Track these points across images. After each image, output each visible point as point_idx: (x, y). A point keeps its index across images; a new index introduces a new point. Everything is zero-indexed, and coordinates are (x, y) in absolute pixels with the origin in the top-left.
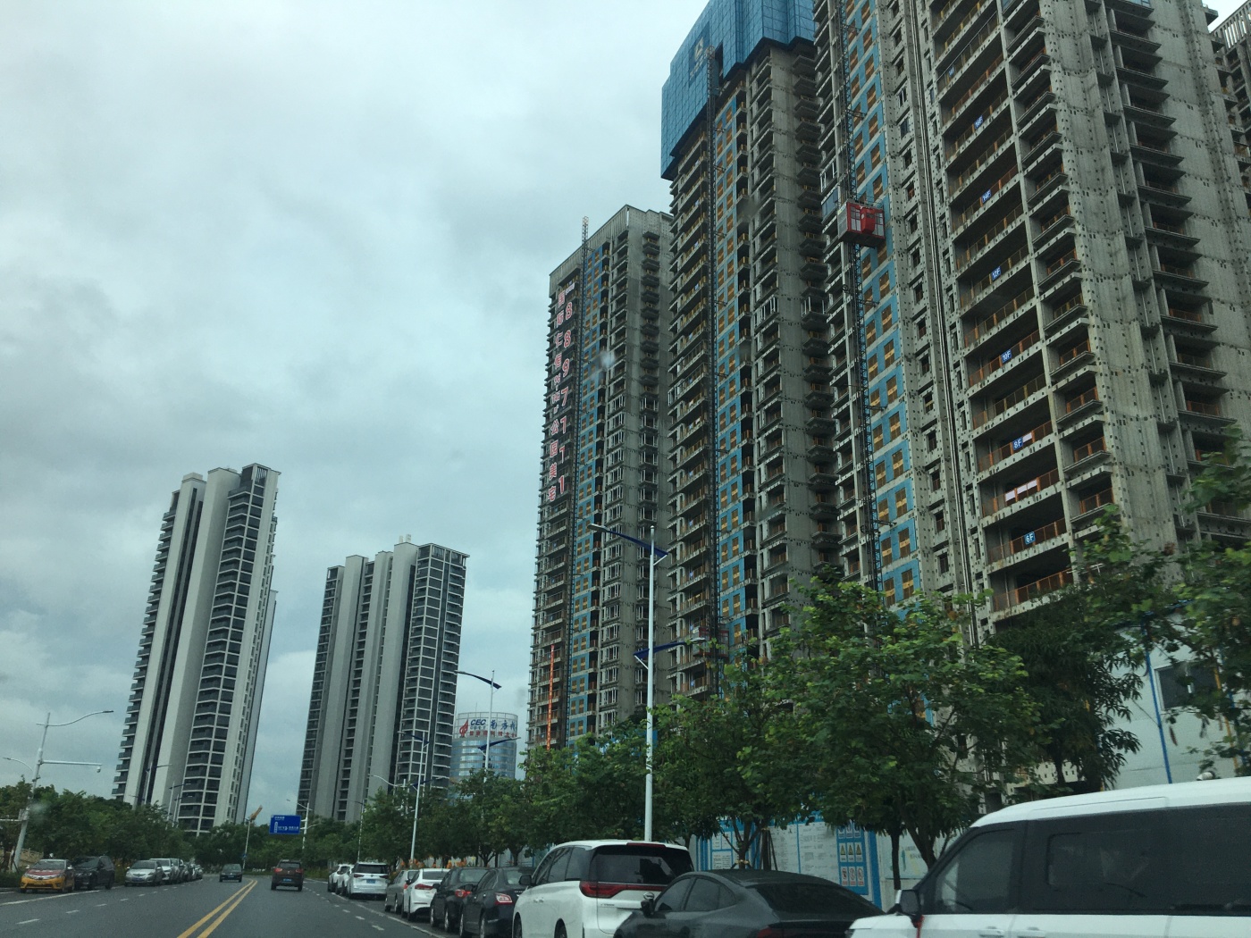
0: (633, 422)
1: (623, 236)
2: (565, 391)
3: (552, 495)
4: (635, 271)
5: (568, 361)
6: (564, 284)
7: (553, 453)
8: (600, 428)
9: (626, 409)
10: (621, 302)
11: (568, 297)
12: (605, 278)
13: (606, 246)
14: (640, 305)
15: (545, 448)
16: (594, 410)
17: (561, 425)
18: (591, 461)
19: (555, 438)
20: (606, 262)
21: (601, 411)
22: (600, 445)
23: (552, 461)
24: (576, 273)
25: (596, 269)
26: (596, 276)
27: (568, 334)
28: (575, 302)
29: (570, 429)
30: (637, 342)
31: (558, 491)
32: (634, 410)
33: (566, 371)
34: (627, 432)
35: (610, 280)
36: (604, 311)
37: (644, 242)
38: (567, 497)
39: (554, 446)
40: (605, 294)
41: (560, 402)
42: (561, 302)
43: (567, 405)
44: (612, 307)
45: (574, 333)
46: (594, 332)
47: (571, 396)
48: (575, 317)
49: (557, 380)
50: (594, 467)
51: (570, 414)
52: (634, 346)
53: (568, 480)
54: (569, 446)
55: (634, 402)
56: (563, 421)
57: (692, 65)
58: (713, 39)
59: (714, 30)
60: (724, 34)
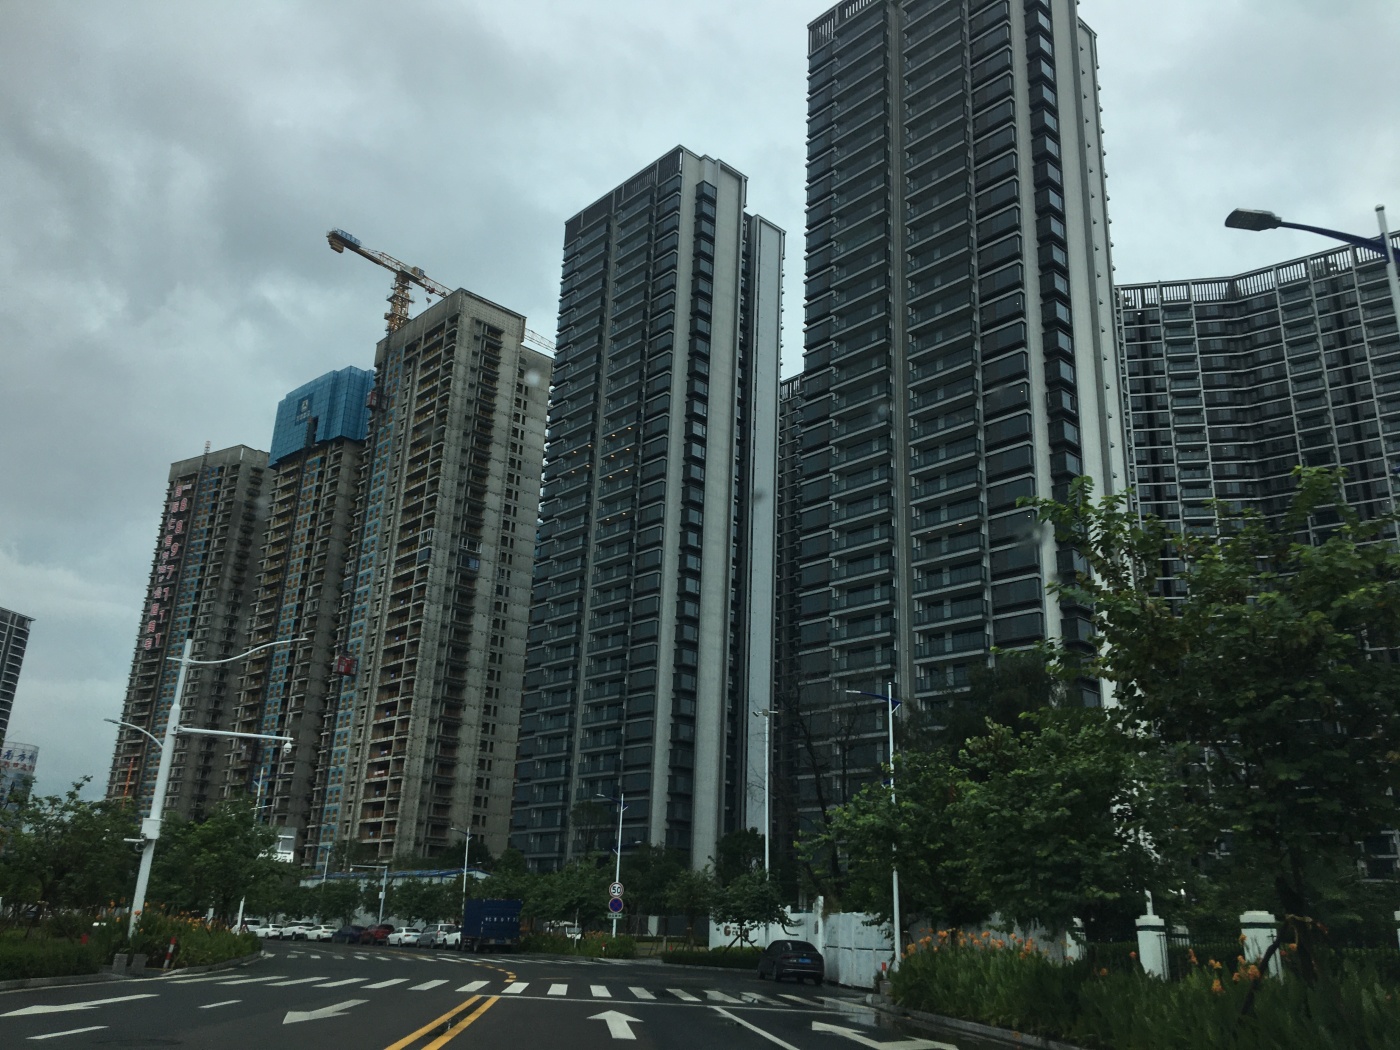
0: (221, 610)
1: (236, 467)
2: (171, 568)
3: (148, 644)
4: (241, 496)
5: (177, 545)
6: (185, 479)
7: (154, 612)
8: (195, 608)
9: (218, 600)
10: (226, 517)
11: (185, 493)
12: (217, 494)
13: (221, 469)
14: (241, 522)
15: (147, 604)
16: (193, 593)
17: (163, 593)
19: (158, 600)
20: (219, 482)
21: (198, 595)
22: (193, 621)
23: (152, 618)
24: (195, 476)
25: (211, 483)
26: (210, 489)
27: (180, 523)
28: (190, 500)
29: (171, 599)
30: (234, 550)
31: (153, 644)
32: (223, 600)
33: (174, 552)
34: (215, 616)
35: (221, 496)
36: (212, 519)
37: (252, 474)
38: (161, 650)
39: (155, 608)
40: (215, 506)
41: (166, 574)
42: (178, 493)
43: (171, 579)
44: (219, 519)
45: (185, 524)
46: (202, 532)
47: (175, 574)
48: (188, 512)
49: (165, 556)
51: (172, 586)
52: (231, 552)
53: (163, 637)
54: (168, 612)
55: (224, 595)
56: (166, 590)
57: (299, 412)
58: (314, 407)
59: (315, 400)
60: (321, 409)
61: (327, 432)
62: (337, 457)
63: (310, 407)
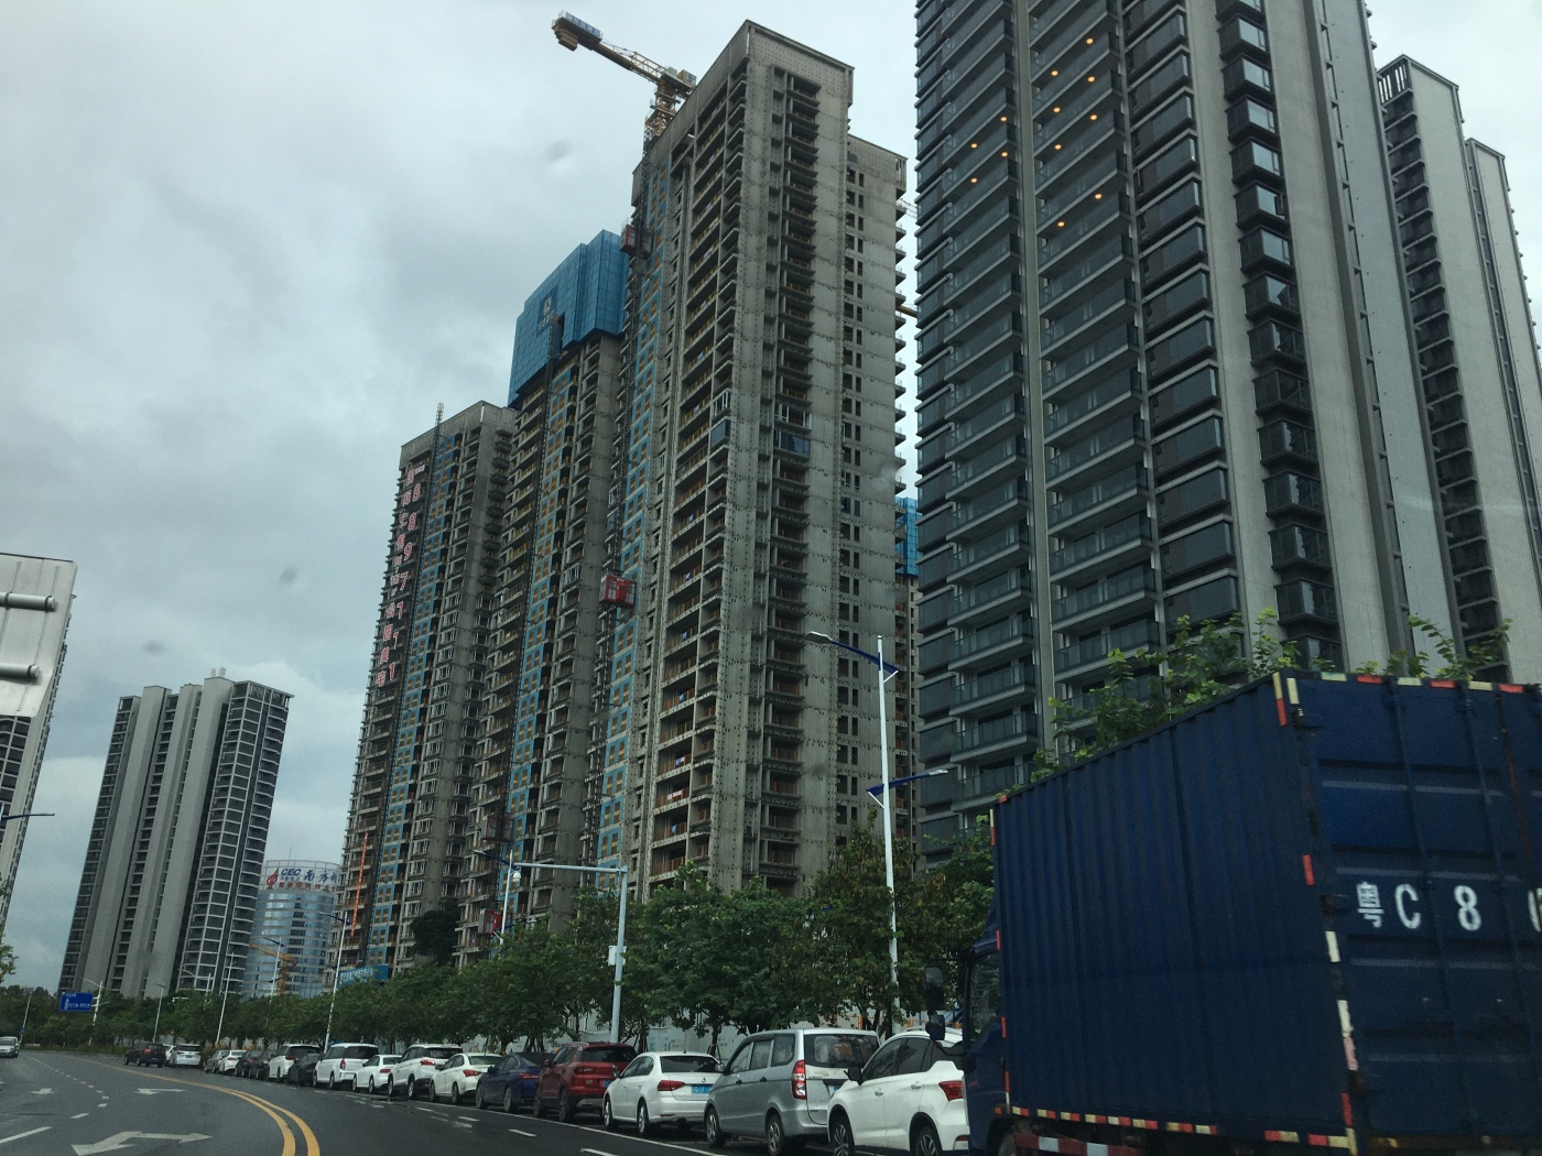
0: (468, 621)
1: (476, 432)
2: (405, 576)
3: (381, 680)
4: (485, 469)
5: (410, 545)
6: (415, 461)
7: (387, 637)
8: (435, 622)
9: (462, 607)
10: (468, 497)
11: (417, 477)
12: (455, 470)
13: (459, 437)
14: (486, 503)
15: (379, 628)
16: (431, 603)
17: (397, 610)
18: (422, 654)
19: (391, 620)
20: (457, 453)
21: (437, 604)
22: (433, 639)
23: (385, 645)
24: (428, 454)
25: (447, 458)
26: (446, 465)
27: (414, 516)
28: (423, 485)
29: (405, 615)
30: (480, 540)
31: (388, 677)
32: (469, 608)
33: (408, 554)
34: (459, 631)
35: (459, 473)
36: (450, 503)
37: (497, 439)
38: (396, 684)
39: (388, 629)
40: (453, 486)
41: (399, 586)
42: (410, 480)
43: (406, 590)
44: (459, 502)
45: (419, 517)
46: (439, 522)
47: (409, 582)
48: (422, 500)
49: (398, 561)
50: (425, 660)
51: (407, 599)
52: (476, 544)
53: (398, 667)
54: (402, 633)
55: (471, 600)
56: (400, 605)
57: (541, 317)
58: (559, 304)
59: (560, 295)
60: (567, 306)
61: (577, 330)
62: (594, 361)
63: (554, 306)
